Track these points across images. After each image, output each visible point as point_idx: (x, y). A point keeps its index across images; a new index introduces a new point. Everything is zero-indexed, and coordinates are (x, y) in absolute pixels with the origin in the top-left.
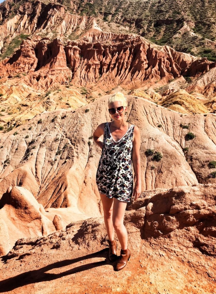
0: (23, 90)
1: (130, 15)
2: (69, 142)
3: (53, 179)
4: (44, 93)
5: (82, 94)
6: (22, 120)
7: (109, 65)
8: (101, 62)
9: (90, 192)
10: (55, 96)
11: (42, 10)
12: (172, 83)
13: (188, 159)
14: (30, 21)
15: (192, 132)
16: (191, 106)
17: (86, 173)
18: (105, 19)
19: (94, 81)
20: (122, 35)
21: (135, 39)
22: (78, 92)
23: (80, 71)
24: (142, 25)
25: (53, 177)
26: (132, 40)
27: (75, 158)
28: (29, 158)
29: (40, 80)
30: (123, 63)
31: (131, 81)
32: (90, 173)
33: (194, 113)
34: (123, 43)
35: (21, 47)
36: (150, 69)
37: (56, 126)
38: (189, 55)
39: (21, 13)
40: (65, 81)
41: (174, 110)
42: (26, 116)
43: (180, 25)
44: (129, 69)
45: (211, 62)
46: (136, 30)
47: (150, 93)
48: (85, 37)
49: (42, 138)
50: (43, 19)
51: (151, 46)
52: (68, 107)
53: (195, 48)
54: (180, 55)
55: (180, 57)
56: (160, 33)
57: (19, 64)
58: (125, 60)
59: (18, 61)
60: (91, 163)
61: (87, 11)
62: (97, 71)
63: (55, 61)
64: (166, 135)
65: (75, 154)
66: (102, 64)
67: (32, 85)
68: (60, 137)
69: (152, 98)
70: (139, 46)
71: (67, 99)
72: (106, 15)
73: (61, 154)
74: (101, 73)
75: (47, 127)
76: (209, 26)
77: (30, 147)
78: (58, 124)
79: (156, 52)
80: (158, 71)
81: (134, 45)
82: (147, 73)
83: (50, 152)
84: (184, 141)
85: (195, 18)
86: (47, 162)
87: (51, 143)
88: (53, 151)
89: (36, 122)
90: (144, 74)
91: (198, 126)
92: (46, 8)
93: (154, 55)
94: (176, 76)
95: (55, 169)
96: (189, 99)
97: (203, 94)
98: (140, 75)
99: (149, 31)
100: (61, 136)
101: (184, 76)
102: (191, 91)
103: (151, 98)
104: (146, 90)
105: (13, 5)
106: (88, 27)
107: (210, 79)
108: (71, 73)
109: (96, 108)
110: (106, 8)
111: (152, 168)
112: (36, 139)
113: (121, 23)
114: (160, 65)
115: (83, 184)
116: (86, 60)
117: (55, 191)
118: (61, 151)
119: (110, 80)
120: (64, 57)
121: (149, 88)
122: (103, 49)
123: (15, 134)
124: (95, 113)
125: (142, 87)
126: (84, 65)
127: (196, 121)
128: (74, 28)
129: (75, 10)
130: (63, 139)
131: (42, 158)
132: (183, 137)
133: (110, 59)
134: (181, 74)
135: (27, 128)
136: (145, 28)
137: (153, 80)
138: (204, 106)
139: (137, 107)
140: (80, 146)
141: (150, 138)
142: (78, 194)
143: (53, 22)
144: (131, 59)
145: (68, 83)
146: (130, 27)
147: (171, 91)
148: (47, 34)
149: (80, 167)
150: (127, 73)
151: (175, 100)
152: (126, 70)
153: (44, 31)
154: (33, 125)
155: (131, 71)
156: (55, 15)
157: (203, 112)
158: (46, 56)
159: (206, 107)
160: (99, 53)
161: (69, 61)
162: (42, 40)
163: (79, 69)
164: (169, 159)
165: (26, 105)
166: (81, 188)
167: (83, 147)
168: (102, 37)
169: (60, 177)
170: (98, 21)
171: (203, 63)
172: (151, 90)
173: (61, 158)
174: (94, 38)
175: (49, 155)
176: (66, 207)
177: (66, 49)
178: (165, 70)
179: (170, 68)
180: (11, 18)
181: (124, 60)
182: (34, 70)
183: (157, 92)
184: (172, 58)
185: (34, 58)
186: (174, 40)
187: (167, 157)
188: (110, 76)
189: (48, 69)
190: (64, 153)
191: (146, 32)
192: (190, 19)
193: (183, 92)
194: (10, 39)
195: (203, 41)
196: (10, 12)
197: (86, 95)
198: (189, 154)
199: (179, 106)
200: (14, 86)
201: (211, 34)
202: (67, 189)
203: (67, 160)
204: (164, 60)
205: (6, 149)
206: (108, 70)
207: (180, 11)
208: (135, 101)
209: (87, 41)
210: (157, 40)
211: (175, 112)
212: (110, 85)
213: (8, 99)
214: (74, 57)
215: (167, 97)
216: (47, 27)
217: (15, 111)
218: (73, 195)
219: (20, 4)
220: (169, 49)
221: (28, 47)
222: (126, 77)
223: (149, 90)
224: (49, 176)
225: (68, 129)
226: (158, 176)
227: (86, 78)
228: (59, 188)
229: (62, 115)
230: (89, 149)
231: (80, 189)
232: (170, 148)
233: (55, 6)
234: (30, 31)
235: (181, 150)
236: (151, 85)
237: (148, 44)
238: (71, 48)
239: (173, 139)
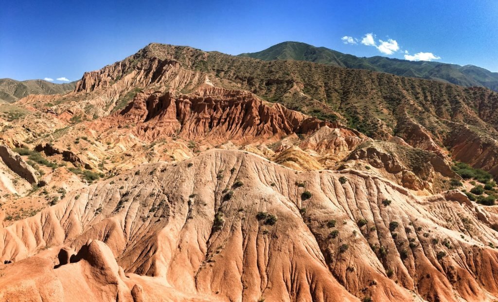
0: (129, 140)
1: (242, 73)
2: (166, 199)
3: (143, 237)
4: (149, 144)
5: (189, 147)
6: (123, 169)
7: (220, 120)
8: (211, 117)
9: (184, 260)
10: (160, 148)
11: (158, 66)
12: (285, 139)
13: (305, 220)
14: (145, 76)
15: (309, 191)
16: (305, 163)
17: (182, 235)
18: (217, 76)
19: (203, 135)
20: (234, 91)
21: (247, 95)
22: (185, 145)
23: (190, 125)
24: (254, 83)
25: (143, 235)
26: (244, 96)
27: (170, 218)
28: (120, 210)
29: (148, 131)
30: (234, 118)
31: (243, 136)
32: (187, 236)
33: (309, 170)
34: (235, 98)
35: (134, 100)
36: (262, 124)
37: (153, 180)
38: (300, 113)
39: (138, 68)
40: (173, 133)
41: (288, 167)
42: (127, 166)
43: (290, 85)
44: (241, 124)
45: (321, 121)
46: (248, 87)
47: (262, 149)
48: (197, 91)
49: (137, 190)
50: (158, 74)
51: (263, 103)
52: (173, 160)
53: (305, 107)
54: (292, 113)
55: (291, 115)
56: (271, 91)
57: (130, 115)
58: (237, 115)
59: (129, 113)
60: (189, 225)
61: (200, 67)
62: (207, 124)
63: (164, 113)
64: (280, 194)
65: (171, 213)
66: (212, 118)
67: (139, 136)
68: (156, 192)
69: (265, 154)
70: (251, 102)
71: (172, 152)
72: (218, 71)
73: (155, 212)
74: (211, 127)
75: (144, 179)
76: (317, 89)
77: (123, 199)
78: (156, 177)
79: (268, 109)
80: (270, 127)
81: (246, 101)
82: (259, 129)
83: (144, 208)
84: (300, 201)
85: (304, 80)
86: (139, 217)
87: (145, 198)
88: (147, 208)
89: (133, 173)
90: (256, 130)
91: (315, 184)
92: (162, 64)
93: (266, 111)
94: (288, 133)
95: (147, 226)
96: (303, 156)
97: (316, 151)
98: (252, 131)
99: (261, 89)
100: (158, 191)
101: (296, 133)
102: (304, 147)
103: (263, 155)
104: (258, 146)
105: (133, 61)
106: (201, 82)
107: (321, 137)
108: (180, 126)
109: (201, 163)
110: (219, 66)
111: (265, 233)
112: (131, 191)
113: (233, 80)
114: (272, 121)
115: (176, 249)
116: (196, 113)
117: (142, 253)
118: (156, 208)
119: (220, 134)
120: (174, 110)
121: (261, 144)
122: (214, 103)
123: (112, 183)
124: (199, 168)
125: (254, 142)
126: (194, 118)
127: (312, 178)
128: (187, 83)
129: (189, 66)
130: (159, 195)
131: (134, 213)
132: (300, 196)
133: (221, 113)
134: (293, 131)
135: (123, 178)
136: (257, 86)
137: (265, 136)
138: (318, 163)
139: (247, 162)
140: (178, 204)
141: (262, 199)
142: (169, 261)
143: (167, 77)
144: (242, 114)
145: (176, 135)
146: (242, 84)
147: (285, 148)
148: (160, 87)
149: (175, 227)
150: (238, 128)
151: (288, 156)
152: (237, 125)
153: (158, 85)
154: (129, 176)
155: (242, 126)
156: (170, 70)
157: (318, 168)
158: (157, 108)
159: (320, 164)
160: (210, 107)
161: (179, 114)
162: (154, 93)
163: (189, 122)
164: (285, 222)
165: (129, 155)
166: (174, 253)
167: (181, 207)
168: (214, 92)
169: (151, 237)
170: (210, 76)
171: (313, 121)
172: (264, 146)
173: (155, 216)
174: (205, 93)
175: (142, 210)
176: (153, 275)
177: (177, 102)
178: (277, 127)
179: (282, 125)
180: (129, 73)
181: (235, 115)
182: (143, 121)
183: (270, 148)
184: (284, 116)
185: (145, 110)
186: (285, 99)
187: (282, 220)
188: (220, 130)
189: (157, 121)
190: (159, 210)
191: (258, 90)
192: (299, 81)
193: (297, 148)
194: (126, 92)
195: (312, 101)
196: (129, 68)
197: (193, 149)
198: (307, 215)
199: (293, 162)
200: (121, 136)
201: (319, 96)
202: (157, 253)
203: (161, 219)
204: (276, 117)
205: (100, 197)
206: (218, 124)
207: (289, 72)
208: (245, 157)
209: (199, 95)
210: (268, 97)
211: (289, 168)
212: (220, 140)
213: (115, 148)
214: (185, 110)
215: (281, 153)
216: (160, 81)
217: (118, 160)
218: (162, 262)
219: (139, 61)
220: (280, 107)
221: (140, 99)
222: (237, 132)
223: (262, 146)
224: (138, 233)
225: (166, 184)
226: (272, 243)
227: (195, 131)
228: (148, 251)
229: (162, 168)
230: (188, 209)
231: (172, 254)
232: (285, 210)
233: (171, 62)
234: (144, 85)
235: (298, 212)
236: (263, 141)
237: (260, 100)
238: (182, 102)
239: (289, 199)
